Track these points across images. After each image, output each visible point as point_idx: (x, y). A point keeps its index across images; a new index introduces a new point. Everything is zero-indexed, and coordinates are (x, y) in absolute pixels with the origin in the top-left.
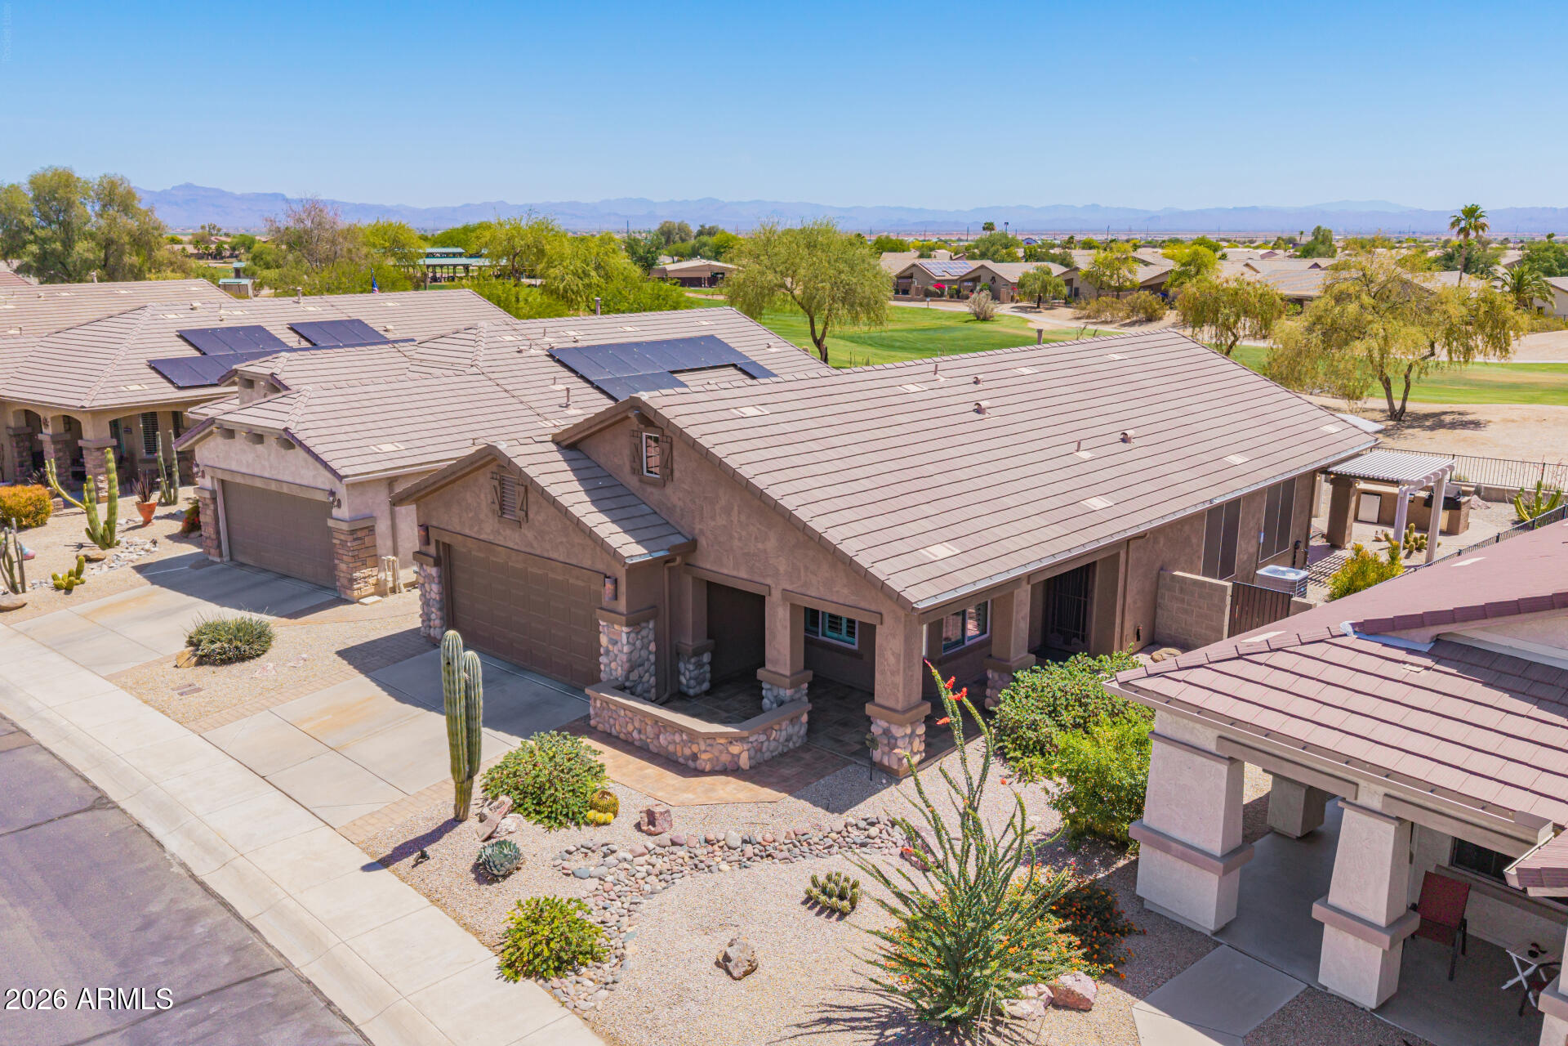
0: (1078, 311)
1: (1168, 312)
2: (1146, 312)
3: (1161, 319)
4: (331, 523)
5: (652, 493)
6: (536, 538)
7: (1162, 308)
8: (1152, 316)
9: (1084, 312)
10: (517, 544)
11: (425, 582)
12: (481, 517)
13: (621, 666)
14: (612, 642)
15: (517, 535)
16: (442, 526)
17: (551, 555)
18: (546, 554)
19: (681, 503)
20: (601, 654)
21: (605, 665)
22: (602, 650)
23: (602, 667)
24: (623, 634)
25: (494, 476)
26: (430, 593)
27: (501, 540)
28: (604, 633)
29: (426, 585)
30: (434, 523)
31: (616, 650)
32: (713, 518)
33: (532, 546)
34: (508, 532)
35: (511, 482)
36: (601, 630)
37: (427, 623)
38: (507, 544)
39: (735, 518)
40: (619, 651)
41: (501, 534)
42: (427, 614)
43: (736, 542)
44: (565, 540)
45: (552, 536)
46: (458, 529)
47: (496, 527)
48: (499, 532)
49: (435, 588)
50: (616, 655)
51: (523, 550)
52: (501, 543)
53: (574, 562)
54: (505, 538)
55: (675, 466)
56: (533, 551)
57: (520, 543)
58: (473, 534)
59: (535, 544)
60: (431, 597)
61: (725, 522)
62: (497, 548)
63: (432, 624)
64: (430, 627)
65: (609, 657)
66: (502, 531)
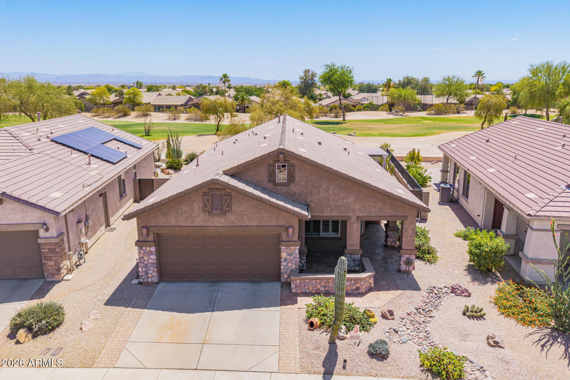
0: (93, 114)
1: (131, 112)
2: (124, 113)
3: (129, 115)
4: (40, 241)
5: (281, 189)
6: (237, 218)
7: (129, 111)
8: (126, 114)
9: (96, 114)
10: (223, 223)
11: (144, 256)
12: (194, 215)
13: (295, 264)
14: (290, 255)
15: (222, 219)
16: (160, 225)
17: (247, 224)
18: (244, 225)
19: (299, 190)
20: (282, 262)
21: (284, 266)
22: (282, 260)
23: (282, 267)
24: (296, 250)
25: (207, 194)
26: (148, 260)
27: (210, 224)
28: (284, 252)
29: (144, 257)
30: (152, 224)
31: (292, 258)
32: (318, 194)
33: (234, 222)
34: (215, 219)
35: (219, 195)
36: (282, 250)
37: (146, 276)
38: (214, 225)
39: (331, 192)
40: (294, 257)
41: (210, 221)
42: (145, 272)
43: (332, 202)
44: (258, 216)
45: (249, 216)
46: (174, 224)
47: (206, 218)
48: (208, 220)
49: (153, 257)
50: (292, 260)
51: (227, 225)
52: (211, 225)
53: (264, 224)
54: (213, 222)
55: (296, 176)
56: (235, 225)
57: (224, 223)
58: (187, 225)
59: (236, 221)
60: (149, 263)
61: (325, 195)
62: (207, 228)
63: (149, 275)
64: (148, 278)
65: (287, 262)
66: (210, 219)
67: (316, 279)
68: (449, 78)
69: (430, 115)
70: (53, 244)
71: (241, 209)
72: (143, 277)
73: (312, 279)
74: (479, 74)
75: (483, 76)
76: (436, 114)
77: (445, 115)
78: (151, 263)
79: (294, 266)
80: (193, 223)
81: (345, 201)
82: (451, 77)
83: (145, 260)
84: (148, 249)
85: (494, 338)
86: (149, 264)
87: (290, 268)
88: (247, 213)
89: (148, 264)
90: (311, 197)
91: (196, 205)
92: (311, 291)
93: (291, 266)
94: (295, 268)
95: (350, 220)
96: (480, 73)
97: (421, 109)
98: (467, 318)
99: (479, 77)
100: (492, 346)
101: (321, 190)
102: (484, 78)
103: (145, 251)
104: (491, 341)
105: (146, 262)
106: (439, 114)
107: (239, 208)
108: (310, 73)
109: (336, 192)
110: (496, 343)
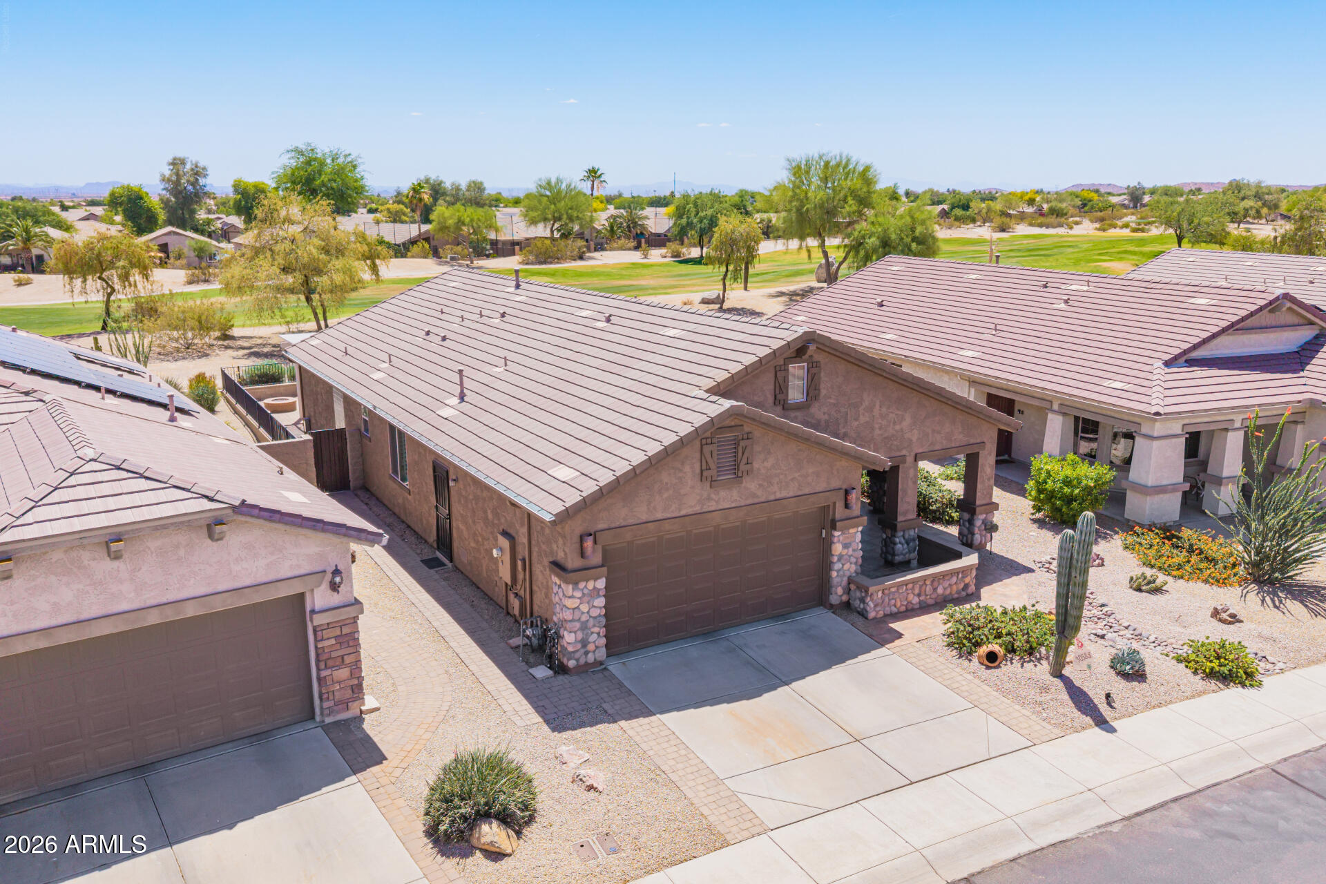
6: (760, 485)
10: (736, 501)
11: (581, 603)
12: (683, 492)
13: (856, 563)
14: (846, 546)
15: (735, 494)
16: (617, 524)
17: (778, 496)
18: (772, 498)
19: (826, 415)
20: (833, 563)
21: (838, 571)
22: (835, 559)
23: (834, 574)
24: (856, 534)
25: (709, 441)
26: (588, 612)
27: (712, 506)
28: (839, 541)
29: (581, 607)
30: (601, 526)
31: (850, 552)
32: (856, 420)
33: (754, 495)
34: (723, 494)
35: (728, 441)
36: (835, 540)
37: (582, 651)
38: (721, 507)
39: (876, 412)
40: (854, 550)
41: (712, 499)
42: (582, 639)
43: (877, 432)
44: (796, 475)
45: (781, 477)
46: (644, 518)
47: (705, 495)
48: (709, 499)
49: (601, 602)
50: (850, 556)
51: (743, 504)
52: (713, 509)
53: (807, 491)
54: (717, 502)
55: (822, 386)
56: (756, 500)
57: (738, 499)
58: (669, 515)
59: (759, 493)
60: (590, 617)
61: (867, 419)
62: (709, 515)
63: (591, 647)
64: (586, 653)
65: (843, 562)
66: (713, 496)
67: (906, 583)
68: (549, 183)
69: (527, 264)
70: (348, 622)
71: (768, 464)
72: (577, 655)
73: (900, 585)
74: (593, 174)
75: (602, 179)
76: (541, 263)
77: (558, 263)
78: (595, 618)
79: (853, 568)
80: (680, 510)
81: (898, 427)
82: (553, 181)
83: (583, 613)
84: (591, 585)
85: (1227, 610)
86: (591, 619)
87: (848, 574)
88: (779, 471)
89: (588, 621)
90: (844, 427)
91: (687, 468)
92: (898, 609)
93: (849, 570)
94: (856, 572)
95: (904, 462)
96: (596, 173)
97: (491, 252)
98: (1147, 594)
99: (593, 181)
100: (1231, 623)
101: (861, 409)
102: (604, 183)
103: (586, 591)
104: (1225, 616)
105: (584, 618)
106: (545, 262)
107: (766, 464)
108: (188, 166)
109: (884, 410)
110: (1233, 616)
